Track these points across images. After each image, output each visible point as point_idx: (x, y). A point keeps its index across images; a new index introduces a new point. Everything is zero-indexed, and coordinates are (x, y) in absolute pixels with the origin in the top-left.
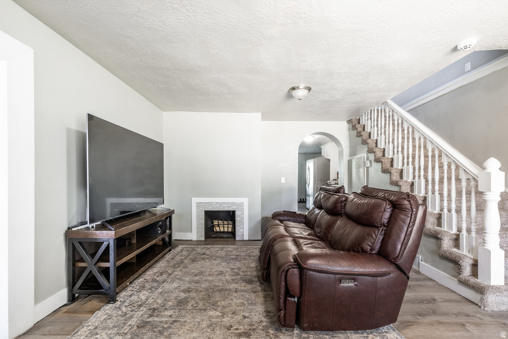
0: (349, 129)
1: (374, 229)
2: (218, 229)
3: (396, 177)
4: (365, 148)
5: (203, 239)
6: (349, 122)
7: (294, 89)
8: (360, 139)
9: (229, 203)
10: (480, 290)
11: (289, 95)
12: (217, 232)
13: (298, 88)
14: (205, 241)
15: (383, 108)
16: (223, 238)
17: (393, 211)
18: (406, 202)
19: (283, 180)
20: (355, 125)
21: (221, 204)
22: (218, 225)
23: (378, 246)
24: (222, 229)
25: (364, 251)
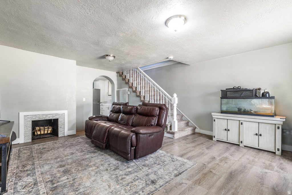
0: (117, 76)
1: (154, 117)
2: (39, 133)
3: (142, 99)
4: (127, 86)
5: (30, 140)
6: (117, 73)
7: (107, 55)
8: (124, 82)
9: (54, 114)
10: (173, 133)
11: (104, 57)
12: (37, 135)
13: (110, 56)
14: (32, 142)
15: (135, 70)
16: (46, 137)
17: (160, 110)
18: (164, 107)
19: (84, 100)
20: (120, 74)
21: (46, 115)
22: (40, 130)
23: (156, 123)
24: (42, 132)
25: (152, 125)
